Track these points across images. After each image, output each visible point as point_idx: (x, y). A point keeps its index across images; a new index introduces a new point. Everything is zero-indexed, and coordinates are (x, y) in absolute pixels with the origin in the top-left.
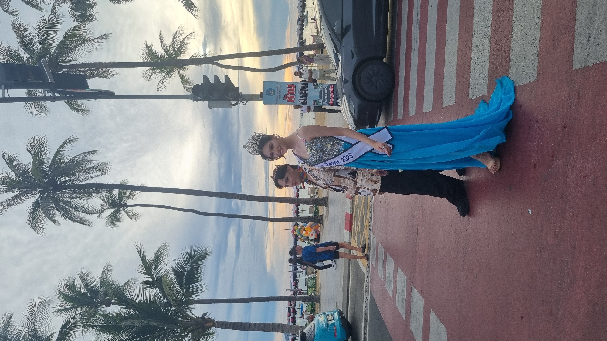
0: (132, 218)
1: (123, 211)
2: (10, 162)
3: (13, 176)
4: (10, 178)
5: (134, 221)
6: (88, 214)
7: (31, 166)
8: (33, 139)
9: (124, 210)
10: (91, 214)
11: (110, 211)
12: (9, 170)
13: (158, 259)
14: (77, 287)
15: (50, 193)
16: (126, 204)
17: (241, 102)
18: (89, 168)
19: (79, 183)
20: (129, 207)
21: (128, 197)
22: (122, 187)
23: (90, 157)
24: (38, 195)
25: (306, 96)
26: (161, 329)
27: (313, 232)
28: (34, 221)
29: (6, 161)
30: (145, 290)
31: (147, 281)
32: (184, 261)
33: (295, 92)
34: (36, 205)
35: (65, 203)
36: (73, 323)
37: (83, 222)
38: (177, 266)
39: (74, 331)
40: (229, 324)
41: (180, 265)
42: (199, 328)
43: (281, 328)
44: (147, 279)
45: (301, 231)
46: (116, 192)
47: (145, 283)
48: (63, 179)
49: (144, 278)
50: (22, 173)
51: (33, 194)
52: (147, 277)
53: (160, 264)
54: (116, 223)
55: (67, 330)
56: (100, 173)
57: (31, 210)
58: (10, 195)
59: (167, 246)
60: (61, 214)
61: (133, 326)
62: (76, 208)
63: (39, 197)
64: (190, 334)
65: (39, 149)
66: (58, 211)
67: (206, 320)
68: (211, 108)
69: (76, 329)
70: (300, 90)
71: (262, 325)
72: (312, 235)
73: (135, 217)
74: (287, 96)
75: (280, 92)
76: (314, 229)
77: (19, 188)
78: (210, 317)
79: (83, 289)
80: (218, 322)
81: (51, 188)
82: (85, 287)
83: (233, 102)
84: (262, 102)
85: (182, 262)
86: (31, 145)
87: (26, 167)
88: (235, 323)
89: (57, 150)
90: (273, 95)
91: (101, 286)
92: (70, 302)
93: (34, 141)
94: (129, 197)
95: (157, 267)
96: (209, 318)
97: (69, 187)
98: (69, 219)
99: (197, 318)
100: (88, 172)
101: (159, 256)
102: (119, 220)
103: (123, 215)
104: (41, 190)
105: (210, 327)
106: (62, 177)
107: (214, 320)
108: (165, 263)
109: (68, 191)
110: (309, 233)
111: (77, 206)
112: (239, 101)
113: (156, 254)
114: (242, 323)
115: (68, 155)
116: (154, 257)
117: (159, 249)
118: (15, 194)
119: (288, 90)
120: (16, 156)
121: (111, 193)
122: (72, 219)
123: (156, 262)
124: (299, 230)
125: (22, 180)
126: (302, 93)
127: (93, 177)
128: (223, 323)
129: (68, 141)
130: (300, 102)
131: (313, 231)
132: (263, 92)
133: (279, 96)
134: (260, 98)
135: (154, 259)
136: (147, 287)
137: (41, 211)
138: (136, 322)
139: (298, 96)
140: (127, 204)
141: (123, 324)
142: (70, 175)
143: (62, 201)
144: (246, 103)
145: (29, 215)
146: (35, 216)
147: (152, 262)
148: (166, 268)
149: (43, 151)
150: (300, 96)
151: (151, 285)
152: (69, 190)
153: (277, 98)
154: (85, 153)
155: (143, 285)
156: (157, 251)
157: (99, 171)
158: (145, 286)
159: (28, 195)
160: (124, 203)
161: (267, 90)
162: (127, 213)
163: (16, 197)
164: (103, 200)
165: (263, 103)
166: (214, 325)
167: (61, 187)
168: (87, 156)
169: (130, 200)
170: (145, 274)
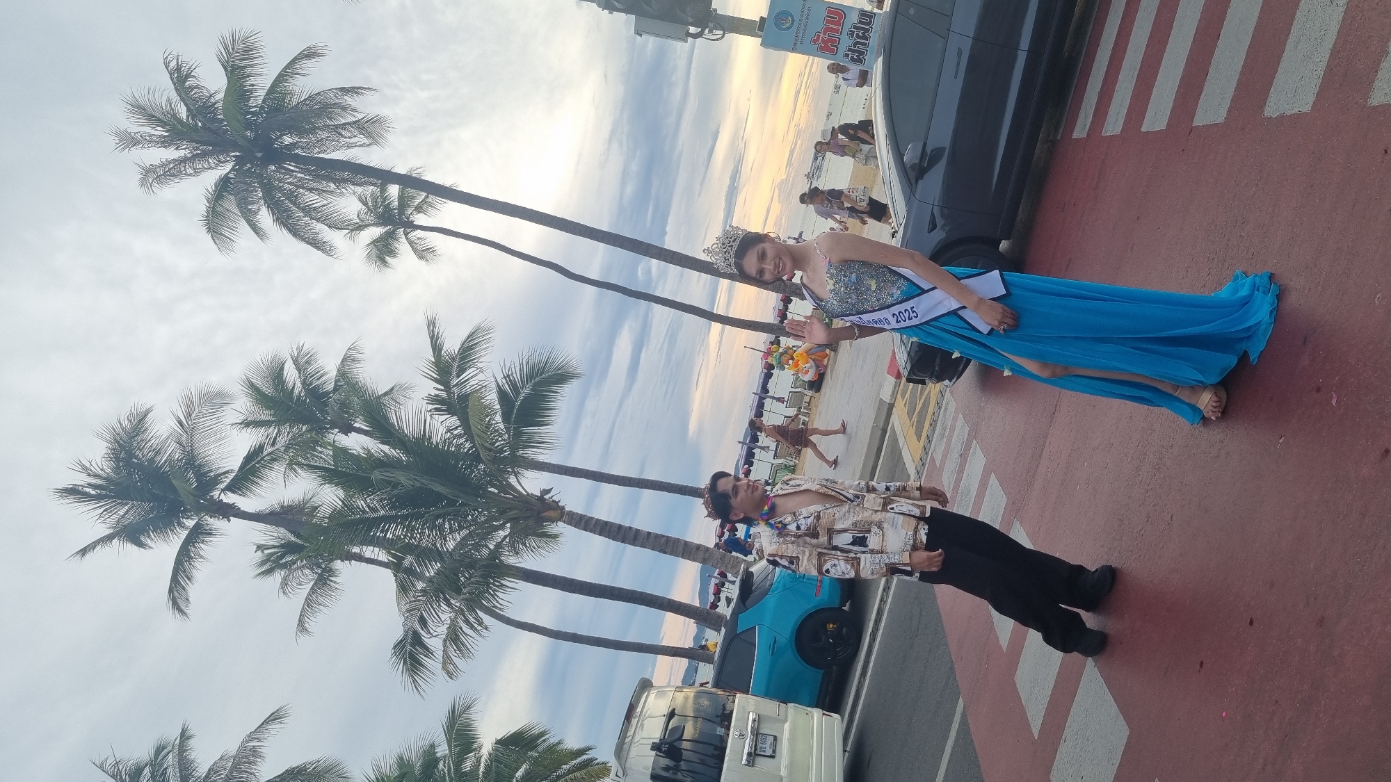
0: (421, 257)
1: (404, 237)
2: (181, 78)
3: (182, 112)
4: (174, 116)
5: (423, 262)
6: (330, 227)
7: (220, 96)
8: (233, 36)
9: (406, 234)
10: (336, 228)
11: (376, 232)
12: (174, 96)
13: (467, 352)
14: (287, 379)
15: (257, 165)
16: (412, 222)
17: (711, 31)
18: (344, 124)
19: (321, 155)
20: (419, 231)
21: (419, 209)
22: (409, 182)
23: (349, 100)
24: (229, 166)
25: (865, 44)
26: (452, 503)
27: (811, 367)
28: (215, 222)
29: (171, 74)
30: (430, 413)
31: (437, 396)
32: (521, 374)
33: (842, 28)
34: (224, 186)
35: (284, 195)
36: (271, 453)
37: (317, 244)
38: (506, 381)
39: (271, 469)
40: (593, 522)
41: (510, 381)
42: (530, 517)
43: (701, 554)
44: (437, 392)
45: (784, 358)
46: (394, 190)
47: (434, 399)
48: (287, 140)
49: (432, 388)
50: (201, 107)
51: (220, 161)
52: (437, 389)
53: (470, 367)
54: (388, 259)
55: (257, 463)
56: (366, 141)
57: (212, 195)
58: (172, 154)
59: (488, 330)
60: (273, 217)
61: (396, 485)
62: (308, 210)
63: (233, 169)
64: (508, 525)
65: (243, 60)
66: (268, 208)
67: (547, 504)
68: (641, 35)
69: (276, 466)
70: (855, 27)
71: (663, 540)
72: (807, 372)
73: (429, 256)
74: (822, 35)
75: (806, 25)
76: (814, 360)
77: (192, 141)
78: (556, 498)
79: (299, 387)
80: (571, 514)
81: (259, 155)
82: (304, 383)
83: (692, 30)
84: (760, 40)
85: (517, 376)
86: (226, 49)
87: (211, 96)
88: (606, 523)
89: (282, 71)
90: (788, 28)
91: (336, 389)
92: (268, 408)
93: (233, 41)
94: (421, 207)
95: (461, 371)
96: (554, 501)
97: (297, 159)
98: (290, 231)
99: (528, 494)
100: (340, 134)
101: (471, 348)
102: (392, 253)
103: (402, 246)
104: (238, 154)
105: (553, 520)
106: (285, 135)
107: (563, 508)
108: (480, 365)
109: (293, 168)
110: (801, 365)
111: (310, 205)
112: (707, 30)
113: (464, 342)
114: (620, 527)
115: (304, 86)
116: (460, 349)
117: (473, 333)
118: (182, 153)
119: (828, 22)
120: (193, 67)
121: (383, 190)
122: (295, 232)
123: (462, 359)
124: (781, 356)
125: (200, 124)
126: (857, 35)
127: (349, 146)
128: (581, 517)
129: (310, 54)
130: (847, 55)
131: (811, 363)
132: (766, 17)
133: (801, 31)
134: (757, 31)
135: (458, 352)
136: (436, 410)
137: (230, 204)
138: (402, 478)
139: (846, 42)
140: (414, 223)
141: (376, 476)
142: (301, 132)
143: (280, 189)
144: (723, 36)
145: (208, 205)
146: (219, 209)
147: (453, 359)
148: (481, 377)
149: (250, 66)
150: (851, 42)
151: (444, 407)
152: (297, 167)
153: (797, 38)
154: (342, 89)
155: (427, 403)
156: (468, 338)
157: (364, 135)
158: (430, 407)
159: (210, 161)
160: (408, 218)
161: (778, 14)
162: (411, 243)
163: (183, 160)
164: (365, 204)
165: (762, 44)
166: (562, 517)
167: (279, 156)
168: (345, 97)
169: (421, 215)
170: (436, 381)
